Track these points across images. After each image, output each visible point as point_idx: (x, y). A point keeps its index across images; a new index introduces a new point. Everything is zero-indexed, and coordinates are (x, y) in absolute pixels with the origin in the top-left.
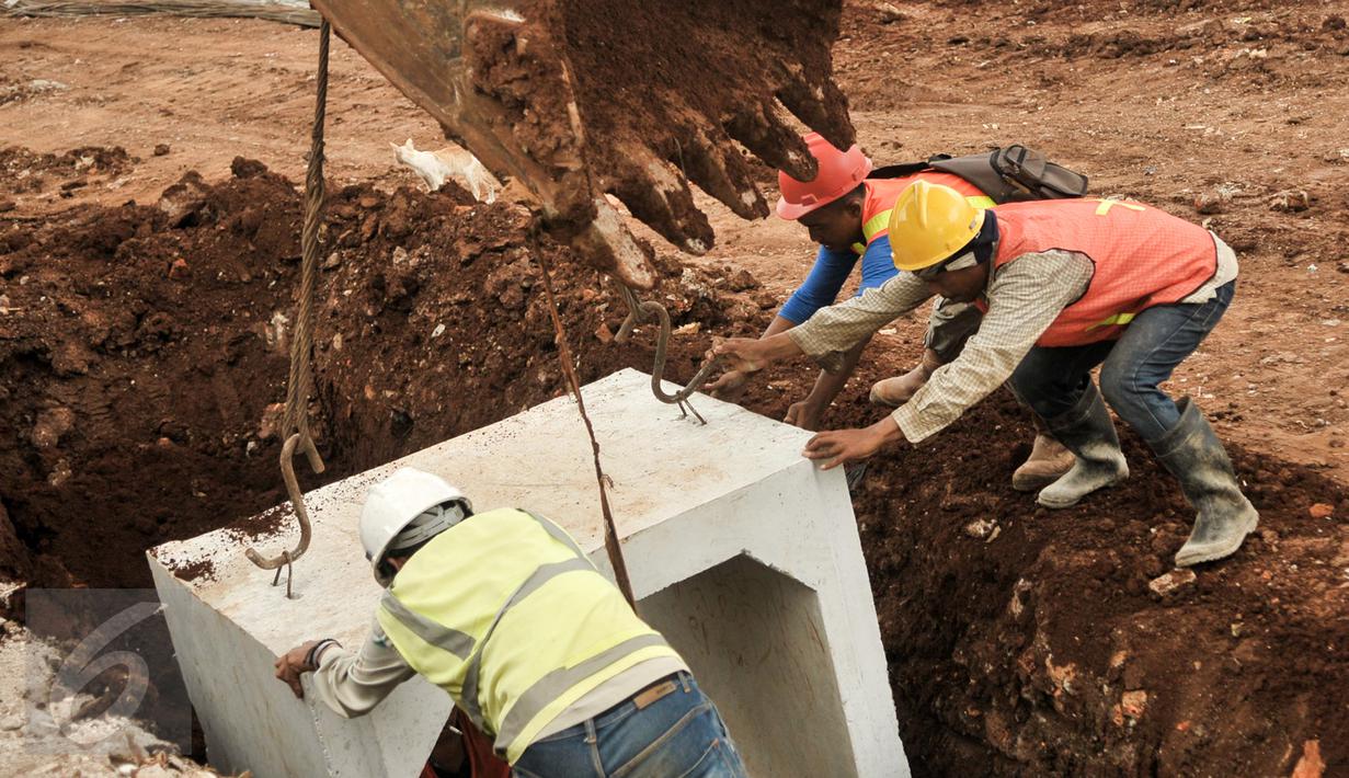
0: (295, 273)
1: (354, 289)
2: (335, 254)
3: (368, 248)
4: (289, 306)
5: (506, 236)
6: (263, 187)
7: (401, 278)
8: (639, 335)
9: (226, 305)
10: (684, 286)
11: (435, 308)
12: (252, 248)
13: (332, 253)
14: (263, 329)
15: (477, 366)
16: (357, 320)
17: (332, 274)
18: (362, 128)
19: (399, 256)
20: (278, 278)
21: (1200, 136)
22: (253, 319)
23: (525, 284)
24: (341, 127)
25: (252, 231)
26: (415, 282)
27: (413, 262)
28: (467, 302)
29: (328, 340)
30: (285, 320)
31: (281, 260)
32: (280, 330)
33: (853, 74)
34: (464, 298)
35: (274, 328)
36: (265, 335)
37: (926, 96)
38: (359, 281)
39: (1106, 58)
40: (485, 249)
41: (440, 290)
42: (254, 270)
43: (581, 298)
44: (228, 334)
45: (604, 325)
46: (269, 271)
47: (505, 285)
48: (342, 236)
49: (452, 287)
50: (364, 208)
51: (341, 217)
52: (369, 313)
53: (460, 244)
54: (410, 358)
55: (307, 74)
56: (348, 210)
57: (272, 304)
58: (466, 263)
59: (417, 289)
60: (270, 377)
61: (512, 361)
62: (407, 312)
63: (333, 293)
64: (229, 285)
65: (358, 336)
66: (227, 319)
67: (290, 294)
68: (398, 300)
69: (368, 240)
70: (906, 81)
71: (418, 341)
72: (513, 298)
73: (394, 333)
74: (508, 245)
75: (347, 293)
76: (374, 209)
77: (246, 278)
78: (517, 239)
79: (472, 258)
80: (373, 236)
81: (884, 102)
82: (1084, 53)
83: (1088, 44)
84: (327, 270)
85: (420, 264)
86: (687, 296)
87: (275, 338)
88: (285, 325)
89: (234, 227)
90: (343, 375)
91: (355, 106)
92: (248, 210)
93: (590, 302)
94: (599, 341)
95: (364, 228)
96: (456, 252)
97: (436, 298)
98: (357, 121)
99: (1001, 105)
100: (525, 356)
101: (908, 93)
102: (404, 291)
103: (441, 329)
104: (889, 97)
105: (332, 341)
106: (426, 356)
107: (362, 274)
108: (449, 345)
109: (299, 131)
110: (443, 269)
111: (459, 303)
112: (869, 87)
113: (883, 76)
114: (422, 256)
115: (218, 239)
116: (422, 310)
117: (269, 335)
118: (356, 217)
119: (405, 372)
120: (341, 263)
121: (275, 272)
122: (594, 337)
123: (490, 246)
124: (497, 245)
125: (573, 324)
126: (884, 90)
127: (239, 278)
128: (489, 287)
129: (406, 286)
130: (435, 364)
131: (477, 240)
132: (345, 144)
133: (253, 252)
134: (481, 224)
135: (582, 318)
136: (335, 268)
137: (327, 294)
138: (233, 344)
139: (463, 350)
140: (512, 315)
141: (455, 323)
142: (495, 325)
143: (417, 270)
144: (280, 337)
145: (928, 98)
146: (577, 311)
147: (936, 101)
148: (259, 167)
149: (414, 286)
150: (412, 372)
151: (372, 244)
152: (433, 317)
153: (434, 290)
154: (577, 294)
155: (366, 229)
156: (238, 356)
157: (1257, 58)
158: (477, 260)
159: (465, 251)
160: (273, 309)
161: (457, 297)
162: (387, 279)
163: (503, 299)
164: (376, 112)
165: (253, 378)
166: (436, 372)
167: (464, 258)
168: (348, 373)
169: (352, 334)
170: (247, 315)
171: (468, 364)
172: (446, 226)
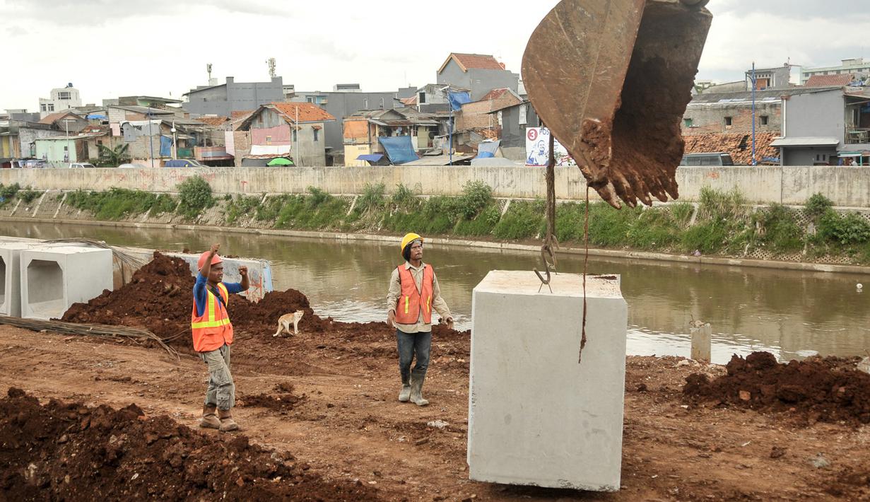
0: (43, 445)
1: (77, 453)
2: (65, 436)
3: (84, 433)
4: (38, 460)
5: (171, 432)
6: (26, 402)
7: (115, 450)
8: (256, 483)
9: (6, 459)
10: (274, 459)
11: (132, 465)
12: (21, 432)
13: (63, 435)
14: (24, 472)
15: (158, 495)
16: (80, 469)
17: (62, 445)
18: (49, 373)
19: (113, 439)
20: (33, 446)
21: (455, 395)
22: (19, 467)
23: (183, 455)
24: (37, 372)
25: (22, 424)
26: (121, 452)
27: (120, 443)
28: (151, 463)
29: (62, 478)
30: (35, 467)
31: (36, 438)
32: (32, 472)
33: (282, 359)
34: (149, 461)
35: (29, 471)
36: (24, 474)
37: (318, 370)
38: (80, 450)
39: (392, 358)
40: (160, 438)
41: (134, 457)
42: (21, 443)
43: (221, 464)
44: (6, 474)
45: (241, 478)
46: (29, 443)
47: (173, 456)
48: (70, 427)
49: (141, 455)
50: (80, 414)
51: (69, 418)
52: (95, 466)
53: (148, 435)
54: (119, 490)
55: (8, 346)
56: (72, 415)
57: (29, 459)
58: (150, 444)
59: (122, 455)
60: (26, 496)
61: (179, 493)
62: (116, 467)
63: (64, 455)
64: (8, 450)
65: (81, 477)
66: (7, 466)
67: (39, 454)
68: (113, 461)
69: (84, 430)
70: (308, 364)
71: (123, 481)
72: (176, 462)
73: (108, 477)
74: (171, 436)
75: (73, 455)
76: (86, 415)
77: (17, 446)
78: (175, 433)
79: (153, 442)
80: (86, 428)
81: (298, 372)
82: (381, 356)
83: (382, 352)
84: (60, 444)
85: (123, 443)
86: (275, 464)
87: (29, 475)
88: (35, 470)
89: (13, 421)
90: (71, 496)
91: (40, 362)
92: (21, 414)
93: (227, 466)
94: (238, 486)
95: (82, 424)
96: (144, 439)
97: (132, 460)
98: (44, 370)
99: (356, 376)
100: (186, 491)
101: (309, 369)
102: (116, 457)
103: (136, 476)
104: (300, 370)
105: (64, 479)
106: (128, 489)
107: (81, 446)
108: (142, 484)
109: (15, 373)
110: (136, 446)
111: (146, 463)
112: (290, 365)
113: (297, 362)
114: (123, 440)
115: (4, 427)
116: (124, 466)
117: (26, 474)
118: (77, 418)
119: (117, 496)
120: (68, 439)
121: (32, 444)
122: (235, 484)
123: (163, 436)
124: (166, 436)
125: (218, 477)
126: (298, 367)
127: (14, 447)
128: (165, 456)
129: (117, 454)
130: (134, 493)
131: (155, 433)
132: (42, 380)
133: (21, 434)
134: (157, 426)
135: (223, 474)
136: (65, 443)
137: (60, 455)
138: (9, 479)
139: (150, 486)
140: (175, 470)
141: (143, 473)
142: (166, 474)
143: (122, 446)
144: (32, 476)
145: (318, 372)
146: (220, 470)
147: (323, 373)
148: (22, 393)
149: (120, 454)
150: (120, 497)
151: (87, 432)
152: (131, 470)
153: (131, 456)
154: (220, 462)
155: (83, 424)
156: (11, 485)
157: (461, 362)
158: (155, 443)
159: (150, 438)
160: (29, 462)
161: (146, 460)
162: (108, 450)
163: (172, 462)
164: (53, 366)
165: (17, 496)
166: (134, 497)
167: (149, 441)
168: (75, 495)
169: (77, 476)
170: (17, 464)
171: (153, 493)
172: (135, 425)
